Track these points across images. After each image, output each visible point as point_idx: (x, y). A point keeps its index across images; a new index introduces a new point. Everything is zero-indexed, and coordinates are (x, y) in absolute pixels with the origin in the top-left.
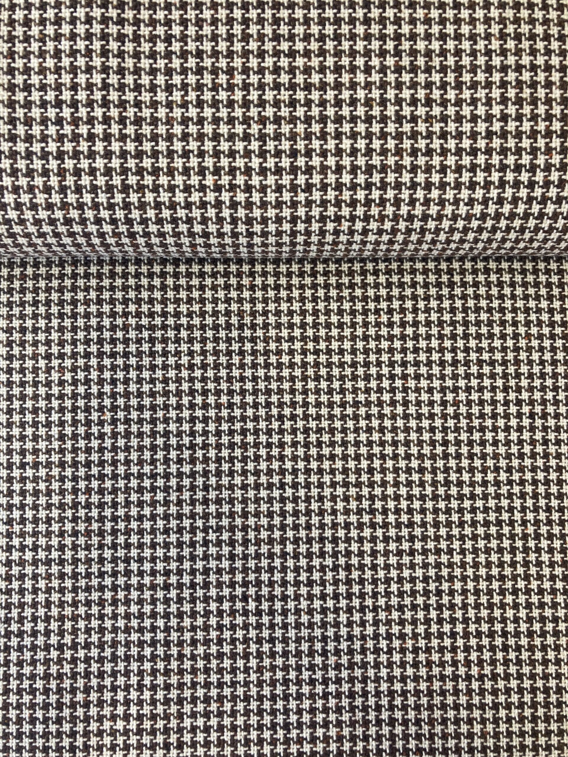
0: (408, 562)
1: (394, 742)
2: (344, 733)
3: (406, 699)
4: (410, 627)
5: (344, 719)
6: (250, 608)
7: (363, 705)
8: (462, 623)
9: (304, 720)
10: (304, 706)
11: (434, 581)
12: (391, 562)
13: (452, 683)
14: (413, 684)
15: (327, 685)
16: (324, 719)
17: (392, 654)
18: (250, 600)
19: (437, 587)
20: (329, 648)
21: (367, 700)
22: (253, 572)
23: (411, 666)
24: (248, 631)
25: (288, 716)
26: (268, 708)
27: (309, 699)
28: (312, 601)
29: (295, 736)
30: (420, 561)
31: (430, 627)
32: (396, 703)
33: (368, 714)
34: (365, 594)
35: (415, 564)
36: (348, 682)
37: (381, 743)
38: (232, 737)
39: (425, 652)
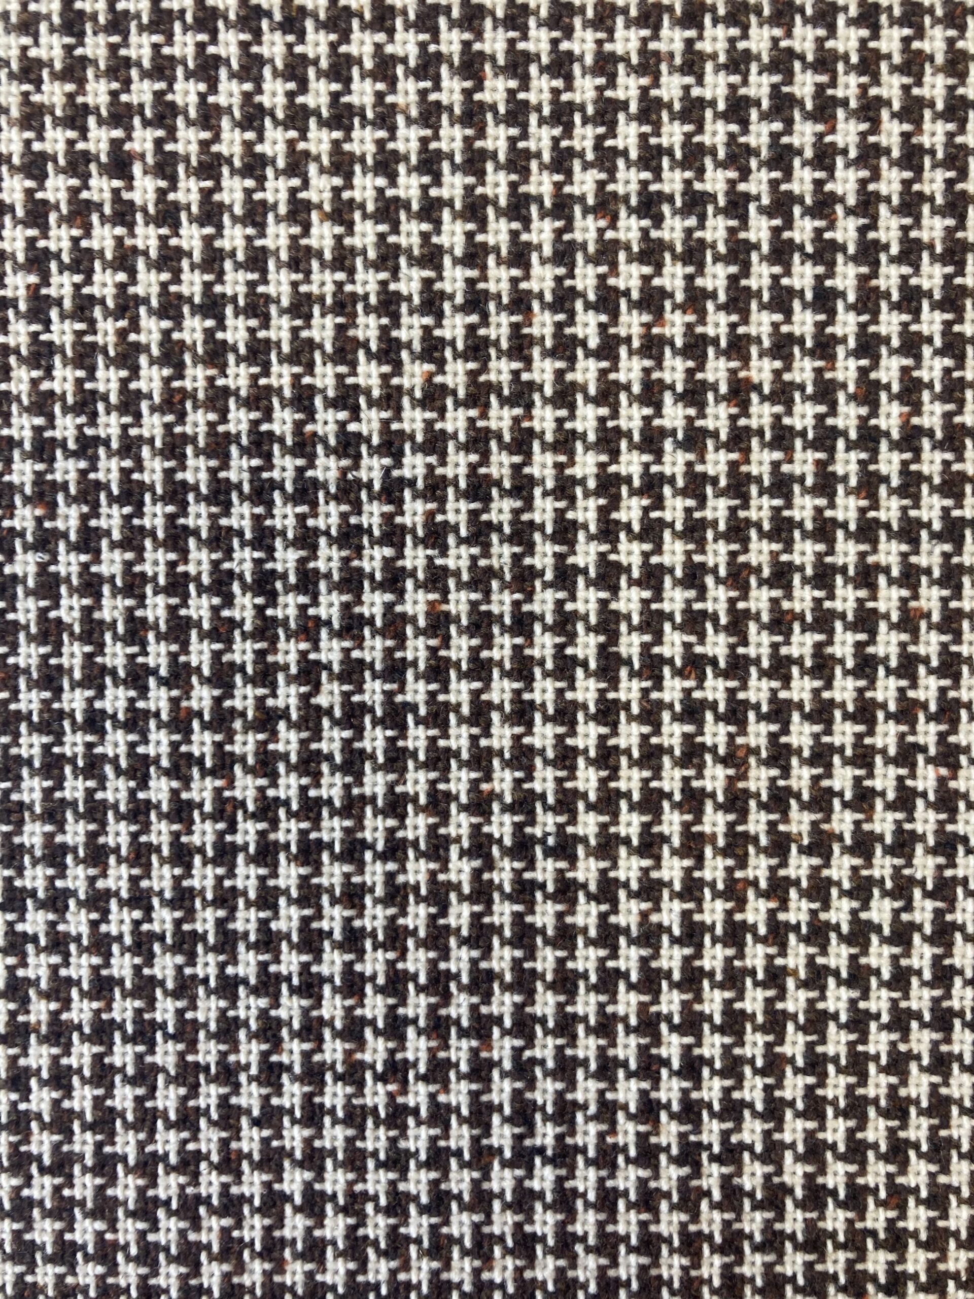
0: (678, 47)
1: (613, 637)
2: (452, 608)
3: (659, 503)
4: (680, 270)
5: (451, 563)
6: (136, 197)
7: (515, 522)
8: (856, 259)
9: (321, 565)
10: (321, 523)
11: (765, 117)
12: (618, 48)
13: (812, 456)
14: (682, 457)
15: (398, 457)
16: (388, 563)
17: (615, 359)
18: (137, 169)
19: (775, 137)
20: (403, 334)
21: (529, 505)
22: (145, 75)
23: (680, 398)
24: (132, 273)
25: (271, 551)
26: (204, 523)
27: (338, 499)
28: (349, 176)
29: (292, 612)
30: (721, 46)
31: (746, 271)
32: (621, 516)
33: (530, 549)
34: (527, 155)
35: (702, 57)
36: (467, 448)
37: (572, 638)
38: (87, 612)
39: (728, 354)
